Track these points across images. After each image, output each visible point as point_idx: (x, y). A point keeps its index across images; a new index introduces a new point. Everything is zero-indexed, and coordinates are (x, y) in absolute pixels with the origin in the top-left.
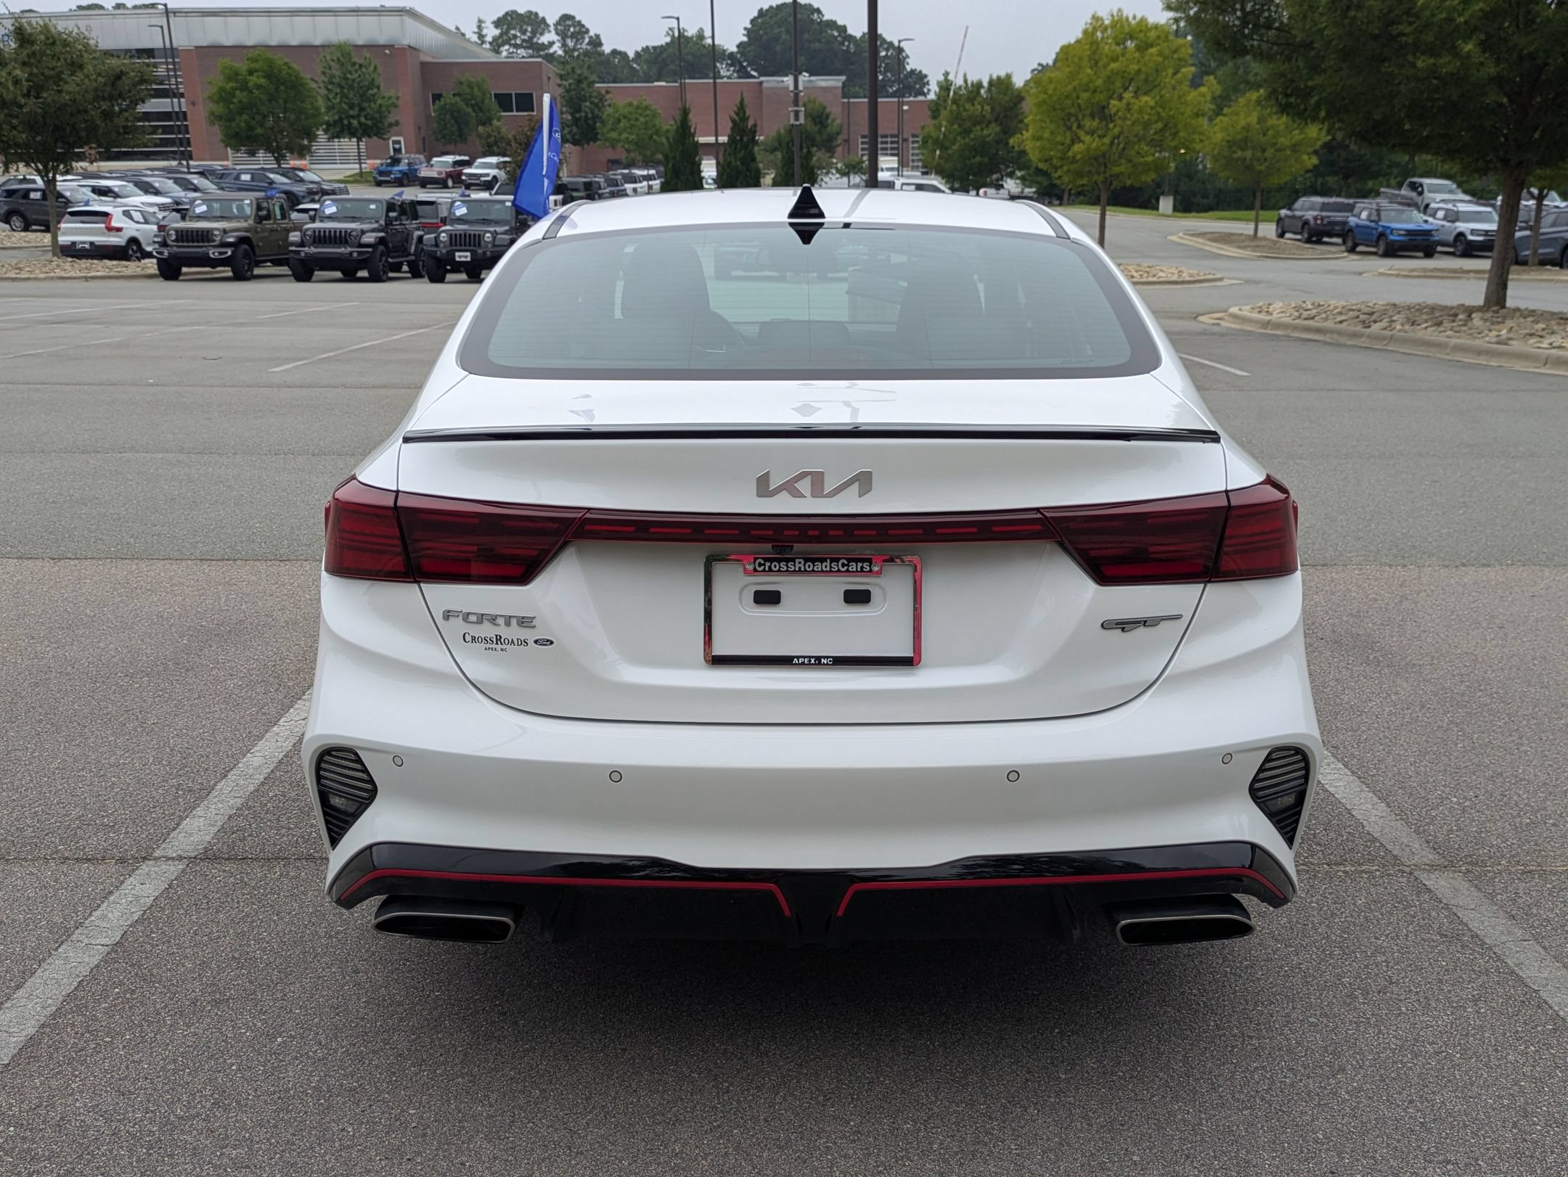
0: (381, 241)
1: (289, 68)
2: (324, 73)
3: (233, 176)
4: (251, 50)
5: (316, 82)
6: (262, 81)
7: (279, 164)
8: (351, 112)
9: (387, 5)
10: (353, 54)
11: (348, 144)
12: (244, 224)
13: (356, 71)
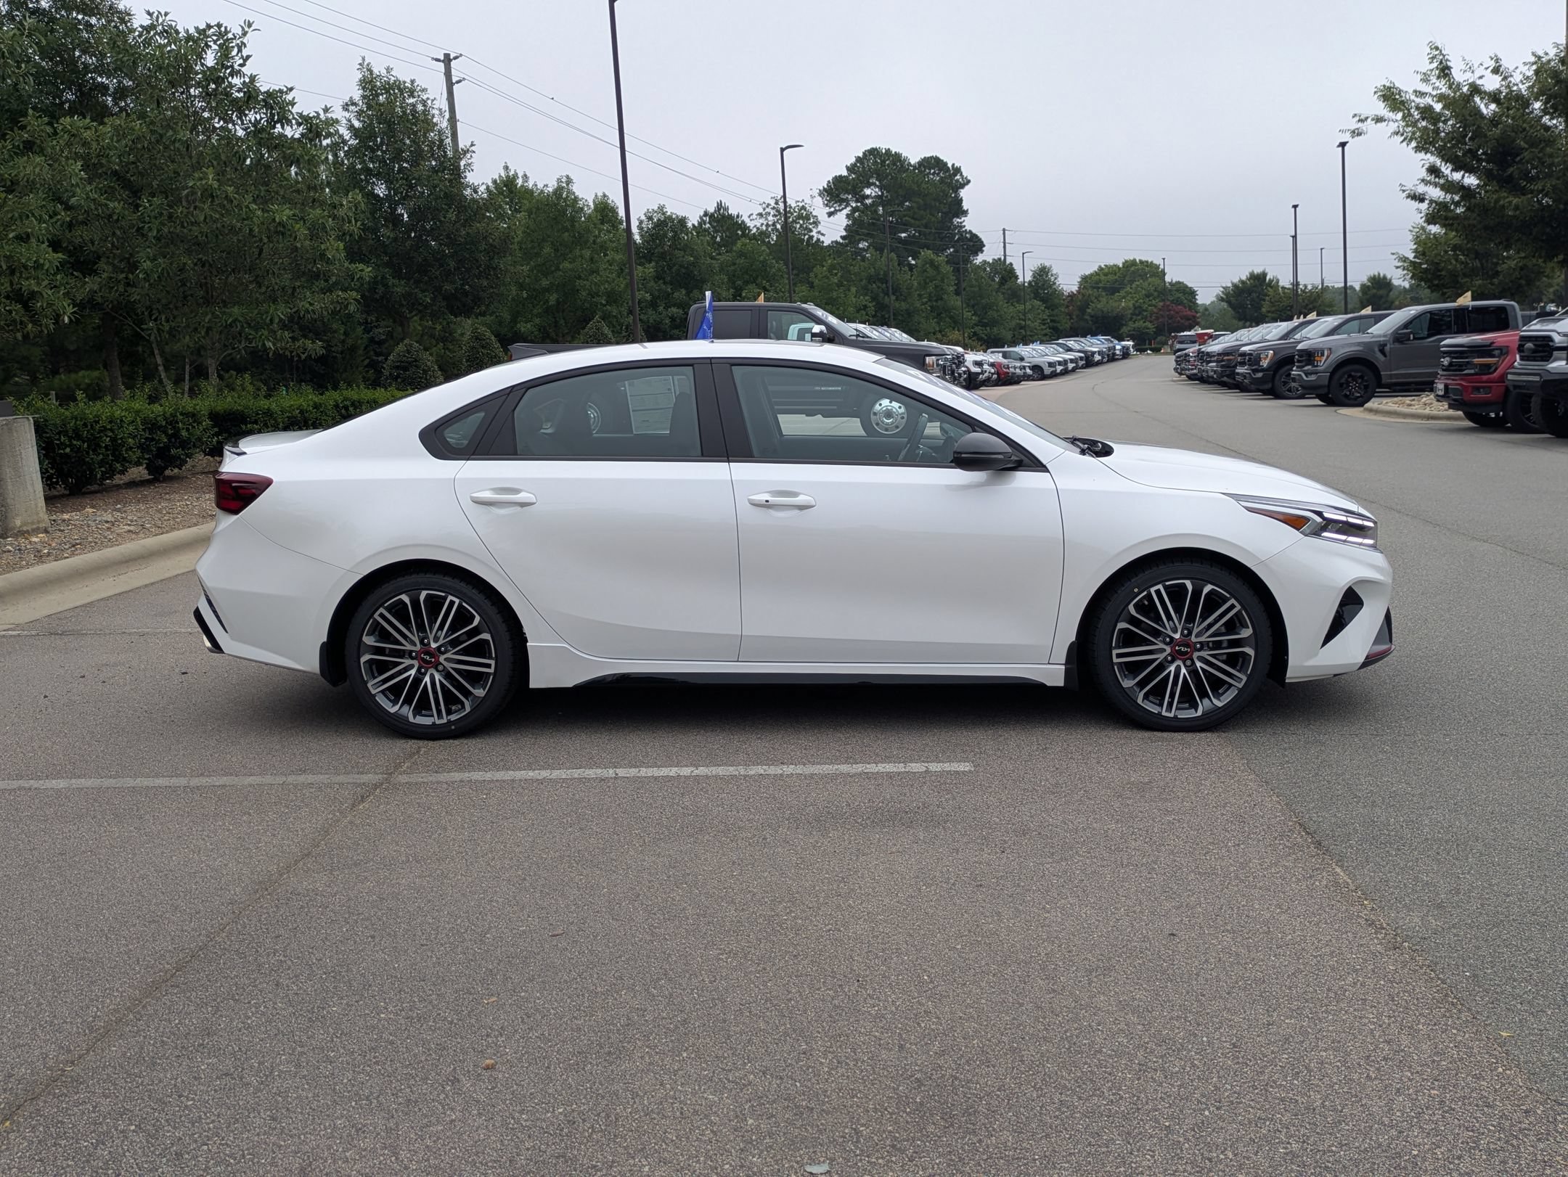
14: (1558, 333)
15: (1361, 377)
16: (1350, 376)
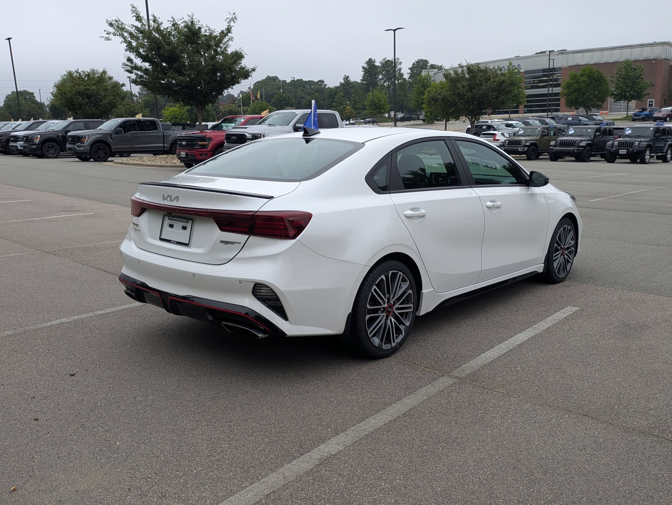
0: (588, 145)
1: (599, 72)
2: (617, 73)
3: (565, 118)
4: (584, 66)
5: (614, 77)
6: (585, 79)
7: (587, 113)
8: (627, 90)
9: (657, 41)
10: (632, 64)
11: (623, 103)
12: (535, 138)
13: (632, 72)
14: (248, 133)
15: (104, 149)
16: (99, 148)
